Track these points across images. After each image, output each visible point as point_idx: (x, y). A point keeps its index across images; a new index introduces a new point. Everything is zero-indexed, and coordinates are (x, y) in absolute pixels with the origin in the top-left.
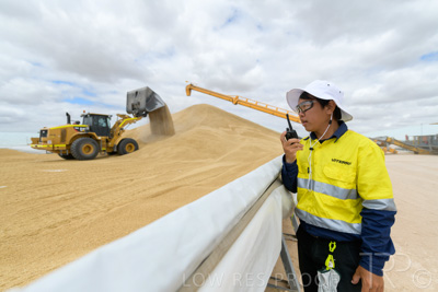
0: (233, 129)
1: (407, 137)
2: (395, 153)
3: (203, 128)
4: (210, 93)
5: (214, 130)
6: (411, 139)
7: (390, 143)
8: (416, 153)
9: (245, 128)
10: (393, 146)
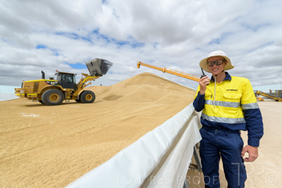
0: (163, 86)
1: (270, 91)
2: (262, 100)
3: (146, 85)
4: (150, 67)
5: (152, 87)
6: (273, 92)
7: (258, 94)
8: (277, 101)
9: (169, 85)
10: (261, 97)
